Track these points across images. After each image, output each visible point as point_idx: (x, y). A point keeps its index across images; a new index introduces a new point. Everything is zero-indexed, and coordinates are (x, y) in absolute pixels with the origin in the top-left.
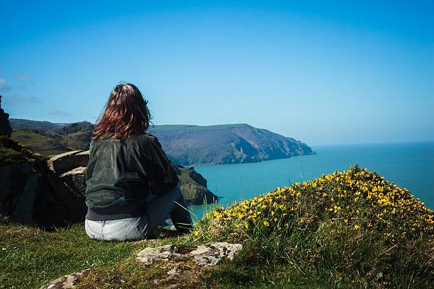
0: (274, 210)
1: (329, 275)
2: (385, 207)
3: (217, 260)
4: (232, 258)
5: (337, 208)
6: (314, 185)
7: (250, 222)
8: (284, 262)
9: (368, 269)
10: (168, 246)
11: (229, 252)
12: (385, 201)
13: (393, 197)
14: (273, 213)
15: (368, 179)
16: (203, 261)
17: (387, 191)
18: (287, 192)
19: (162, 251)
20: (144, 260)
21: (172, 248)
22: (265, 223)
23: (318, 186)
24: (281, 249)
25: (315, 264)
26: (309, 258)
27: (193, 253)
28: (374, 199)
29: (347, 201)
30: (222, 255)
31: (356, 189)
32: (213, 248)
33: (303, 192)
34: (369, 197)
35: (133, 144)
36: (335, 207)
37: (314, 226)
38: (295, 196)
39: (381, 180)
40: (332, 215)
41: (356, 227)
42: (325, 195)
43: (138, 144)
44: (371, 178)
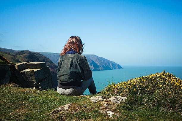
0: (138, 85)
1: (160, 109)
2: (178, 86)
3: (120, 102)
4: (124, 102)
5: (160, 86)
6: (151, 77)
7: (129, 89)
8: (143, 104)
9: (175, 107)
10: (101, 96)
11: (123, 99)
12: (177, 84)
13: (180, 83)
14: (138, 86)
15: (169, 76)
16: (115, 102)
17: (177, 81)
18: (140, 79)
19: (99, 98)
20: (93, 101)
21: (102, 97)
22: (135, 90)
23: (152, 77)
24: (141, 99)
25: (155, 105)
26: (152, 103)
27: (109, 99)
28: (173, 83)
29: (163, 84)
30: (120, 100)
31: (166, 80)
32: (116, 98)
33: (147, 80)
34: (172, 82)
35: (77, 59)
36: (160, 85)
37: (153, 92)
38: (143, 81)
39: (174, 77)
40: (159, 88)
41: (170, 92)
42: (155, 81)
43: (79, 59)
44: (171, 76)
